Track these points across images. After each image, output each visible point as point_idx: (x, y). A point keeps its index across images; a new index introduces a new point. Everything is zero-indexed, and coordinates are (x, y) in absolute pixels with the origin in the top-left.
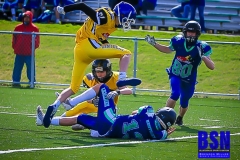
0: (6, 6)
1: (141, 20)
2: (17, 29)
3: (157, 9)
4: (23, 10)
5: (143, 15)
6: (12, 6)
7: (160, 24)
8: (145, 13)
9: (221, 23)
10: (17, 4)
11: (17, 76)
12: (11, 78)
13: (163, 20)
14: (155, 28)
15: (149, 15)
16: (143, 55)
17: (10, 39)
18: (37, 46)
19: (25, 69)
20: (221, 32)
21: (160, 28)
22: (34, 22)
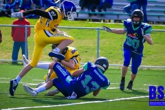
0: (7, 7)
1: (102, 15)
2: (15, 23)
3: (114, 8)
4: (19, 10)
5: (103, 12)
6: (12, 7)
7: (116, 18)
8: (105, 10)
9: (159, 16)
10: (15, 6)
11: (15, 56)
12: (11, 58)
13: (118, 15)
14: (112, 21)
15: (108, 12)
16: (104, 40)
17: (10, 30)
18: (29, 35)
19: (20, 51)
20: (158, 23)
21: (115, 21)
22: (27, 18)
